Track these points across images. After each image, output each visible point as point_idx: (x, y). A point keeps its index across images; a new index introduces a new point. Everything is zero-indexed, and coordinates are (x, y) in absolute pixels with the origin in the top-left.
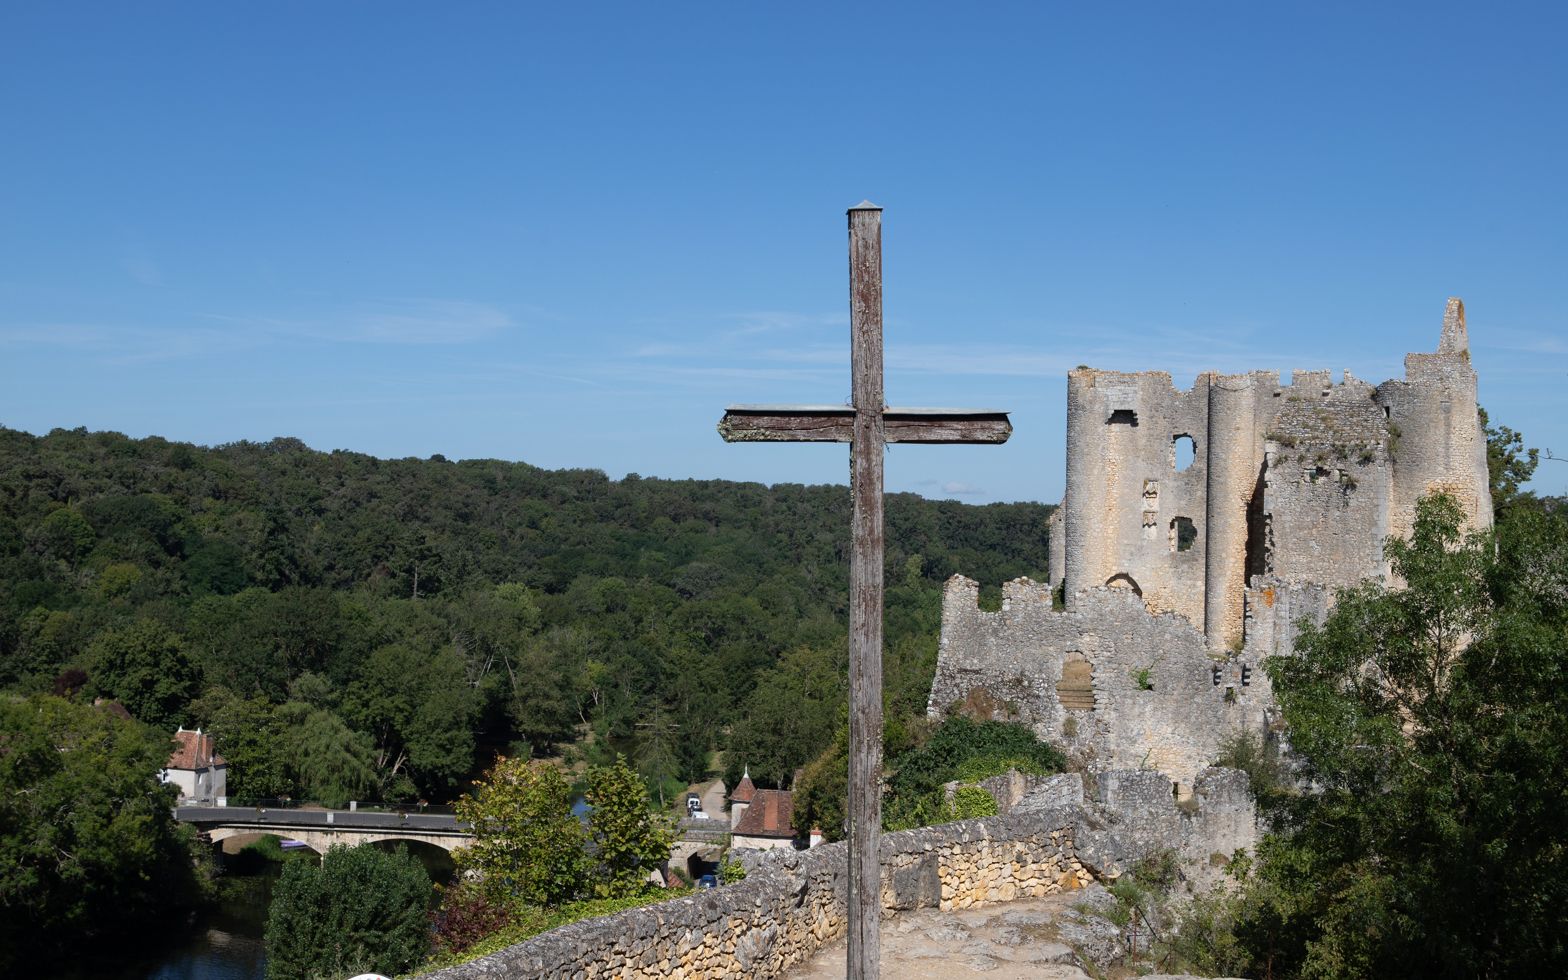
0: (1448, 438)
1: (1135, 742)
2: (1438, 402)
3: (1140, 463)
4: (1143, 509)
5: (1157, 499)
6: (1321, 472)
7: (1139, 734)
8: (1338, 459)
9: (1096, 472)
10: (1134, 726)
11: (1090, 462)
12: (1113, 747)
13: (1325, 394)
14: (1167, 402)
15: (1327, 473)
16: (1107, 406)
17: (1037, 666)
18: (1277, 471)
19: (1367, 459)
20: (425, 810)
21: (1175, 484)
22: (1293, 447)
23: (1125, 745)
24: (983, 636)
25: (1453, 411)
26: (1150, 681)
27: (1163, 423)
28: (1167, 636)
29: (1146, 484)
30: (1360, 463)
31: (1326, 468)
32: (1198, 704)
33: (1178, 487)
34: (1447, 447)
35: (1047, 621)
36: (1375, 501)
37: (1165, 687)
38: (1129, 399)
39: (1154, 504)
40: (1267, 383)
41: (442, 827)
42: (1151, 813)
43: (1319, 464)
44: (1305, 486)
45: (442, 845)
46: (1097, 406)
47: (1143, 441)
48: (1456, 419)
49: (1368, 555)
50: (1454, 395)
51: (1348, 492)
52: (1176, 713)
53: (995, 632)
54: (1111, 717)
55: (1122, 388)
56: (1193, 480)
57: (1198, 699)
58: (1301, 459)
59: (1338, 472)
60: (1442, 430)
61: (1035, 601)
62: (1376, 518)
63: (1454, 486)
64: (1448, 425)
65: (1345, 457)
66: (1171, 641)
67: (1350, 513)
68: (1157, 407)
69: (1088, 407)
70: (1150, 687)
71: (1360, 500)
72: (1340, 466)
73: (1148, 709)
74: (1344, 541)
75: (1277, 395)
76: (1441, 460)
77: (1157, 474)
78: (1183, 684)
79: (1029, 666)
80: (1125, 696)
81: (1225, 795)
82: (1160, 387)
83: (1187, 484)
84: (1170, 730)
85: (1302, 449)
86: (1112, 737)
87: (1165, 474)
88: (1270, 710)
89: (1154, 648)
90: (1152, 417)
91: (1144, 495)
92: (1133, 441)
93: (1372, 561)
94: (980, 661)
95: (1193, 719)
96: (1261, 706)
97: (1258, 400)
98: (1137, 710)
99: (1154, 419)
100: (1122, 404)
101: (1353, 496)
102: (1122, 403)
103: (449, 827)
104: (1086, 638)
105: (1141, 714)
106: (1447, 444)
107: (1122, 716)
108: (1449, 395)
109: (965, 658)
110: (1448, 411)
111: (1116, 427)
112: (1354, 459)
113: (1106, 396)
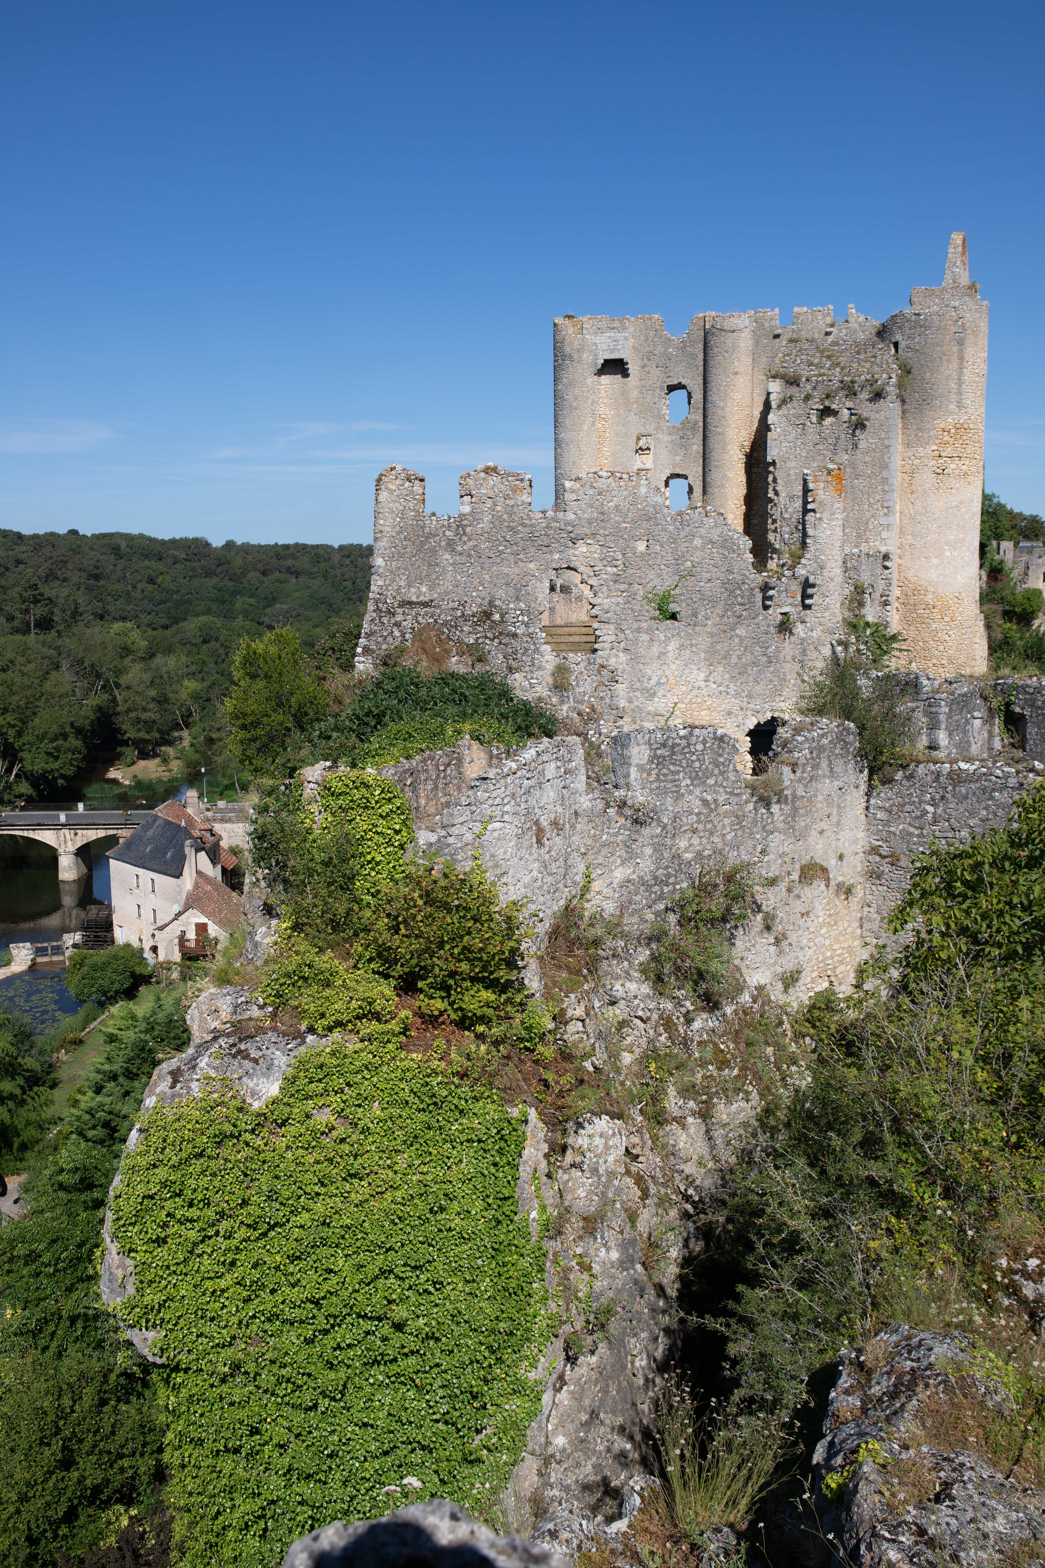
0: (961, 373)
1: (654, 694)
2: (952, 332)
3: (632, 418)
4: (636, 468)
5: (651, 456)
6: (826, 412)
7: (659, 684)
8: (847, 396)
9: (585, 427)
10: (653, 672)
11: (579, 417)
12: (622, 703)
13: (828, 334)
14: (660, 349)
15: (835, 413)
16: (596, 355)
17: (511, 592)
18: (781, 412)
19: (878, 396)
20: (23, 809)
21: (670, 438)
22: (798, 385)
23: (640, 700)
24: (434, 552)
25: (968, 342)
26: (673, 607)
27: (655, 372)
28: (697, 542)
29: (638, 439)
30: (870, 400)
31: (834, 407)
32: (741, 638)
33: (672, 441)
34: (960, 382)
35: (524, 525)
36: (886, 442)
37: (695, 615)
38: (620, 347)
39: (647, 461)
40: (766, 324)
41: (36, 822)
42: (705, 802)
43: (827, 403)
44: (811, 429)
45: (37, 838)
46: (585, 355)
47: (635, 393)
48: (969, 352)
49: (878, 501)
50: (968, 325)
51: (858, 432)
52: (711, 651)
53: (451, 545)
54: (619, 660)
55: (612, 334)
56: (689, 433)
57: (741, 631)
58: (807, 398)
59: (846, 411)
60: (955, 365)
61: (507, 497)
62: (887, 460)
63: (966, 426)
64: (961, 358)
65: (855, 394)
66: (703, 548)
67: (859, 456)
68: (649, 356)
69: (576, 357)
70: (673, 617)
71: (871, 441)
72: (849, 404)
73: (672, 646)
74: (853, 487)
75: (777, 336)
76: (953, 397)
77: (650, 429)
78: (719, 610)
79: (500, 593)
80: (639, 630)
81: (824, 764)
82: (652, 333)
83: (682, 438)
84: (702, 676)
85: (808, 387)
86: (621, 689)
87: (658, 428)
88: (840, 643)
89: (679, 559)
90: (644, 367)
91: (637, 451)
92: (624, 393)
93: (883, 507)
94: (431, 589)
95: (734, 660)
96: (828, 638)
97: (757, 343)
98: (655, 650)
99: (646, 369)
101: (862, 437)
102: (612, 351)
103: (41, 822)
104: (582, 548)
105: (662, 655)
106: (959, 379)
107: (635, 659)
108: (963, 325)
109: (409, 586)
110: (961, 343)
111: (606, 379)
112: (864, 395)
113: (595, 344)
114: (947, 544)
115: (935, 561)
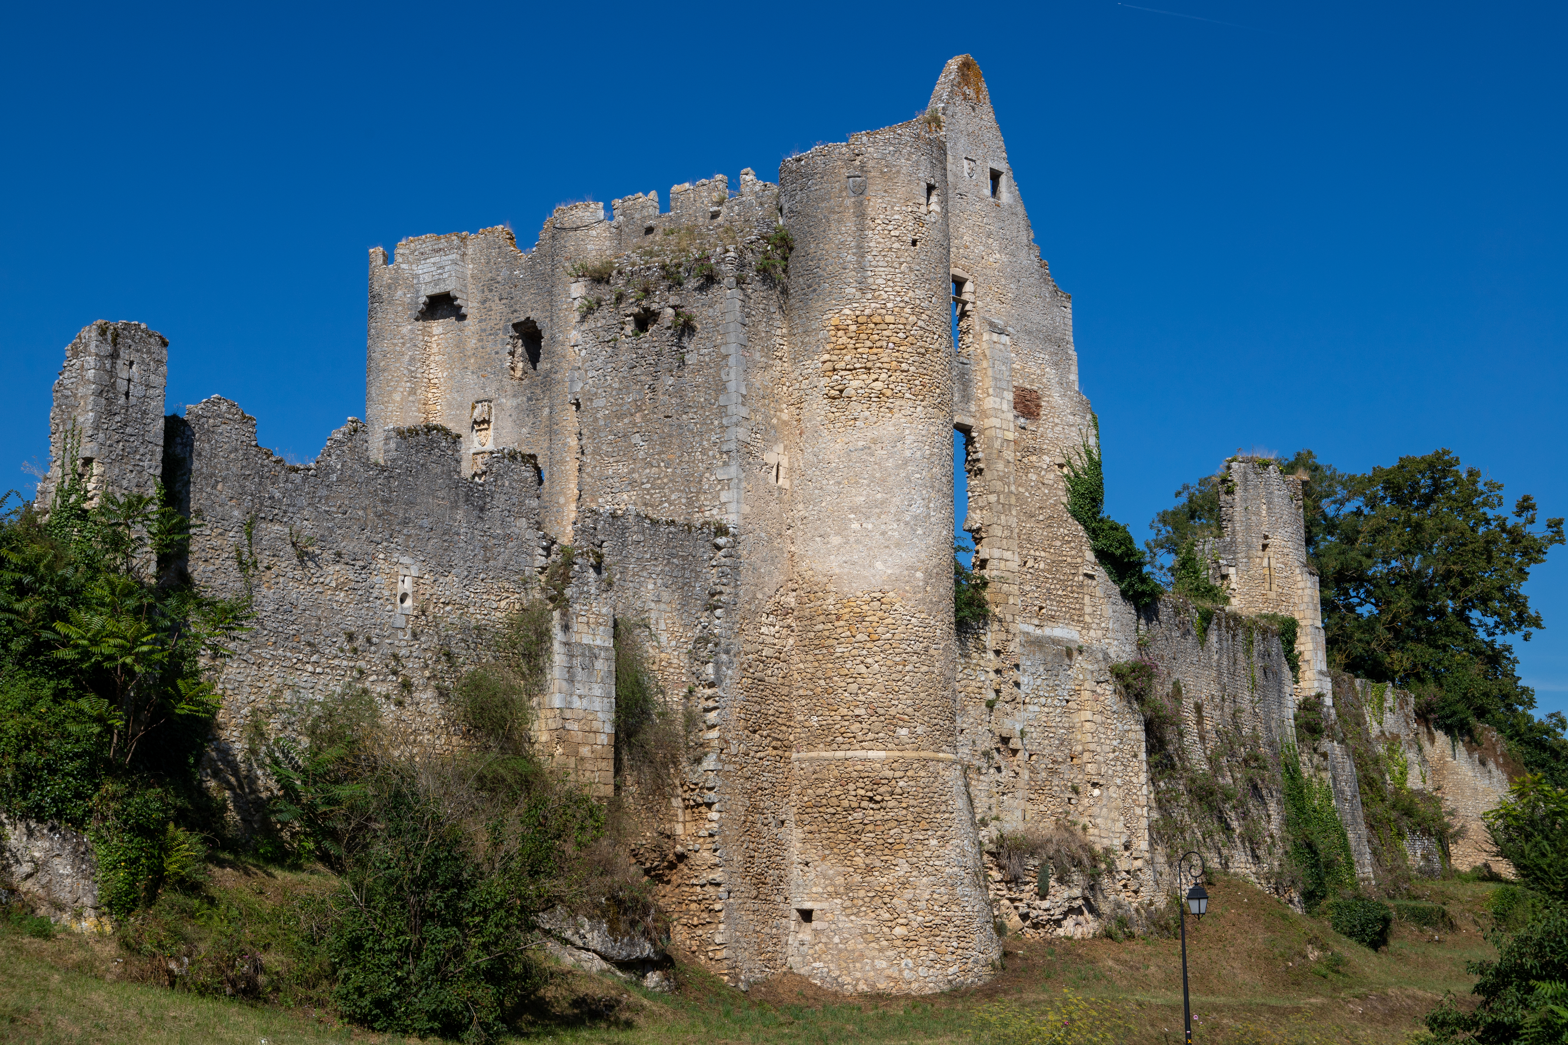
0: (863, 238)
2: (843, 178)
3: (470, 379)
4: (472, 451)
5: (491, 432)
6: (644, 317)
8: (670, 288)
9: (397, 397)
11: (388, 381)
13: (715, 215)
14: (504, 273)
15: (655, 317)
16: (418, 291)
18: (585, 326)
19: (710, 280)
21: (513, 402)
22: (608, 282)
25: (870, 192)
27: (498, 307)
29: (475, 408)
30: (700, 289)
31: (654, 307)
33: (516, 405)
34: (861, 252)
36: (723, 350)
38: (445, 276)
39: (485, 439)
40: (637, 216)
43: (644, 303)
44: (625, 344)
46: (399, 293)
47: (472, 342)
48: (875, 204)
49: (715, 443)
50: (871, 164)
51: (685, 339)
55: (437, 259)
56: (538, 391)
58: (620, 298)
59: (670, 311)
60: (850, 225)
62: (724, 378)
63: (877, 319)
64: (861, 215)
65: (680, 284)
67: (688, 377)
68: (490, 285)
69: (385, 296)
71: (703, 351)
72: (673, 300)
74: (680, 426)
75: (649, 230)
76: (851, 276)
77: (491, 392)
82: (494, 252)
83: (530, 399)
85: (621, 282)
87: (501, 389)
90: (485, 301)
91: (473, 428)
92: (460, 344)
93: (721, 453)
99: (487, 305)
100: (436, 285)
101: (691, 347)
102: (436, 283)
106: (859, 247)
108: (862, 166)
110: (860, 191)
111: (437, 327)
112: (692, 283)
113: (417, 276)
114: (852, 510)
115: (836, 540)
